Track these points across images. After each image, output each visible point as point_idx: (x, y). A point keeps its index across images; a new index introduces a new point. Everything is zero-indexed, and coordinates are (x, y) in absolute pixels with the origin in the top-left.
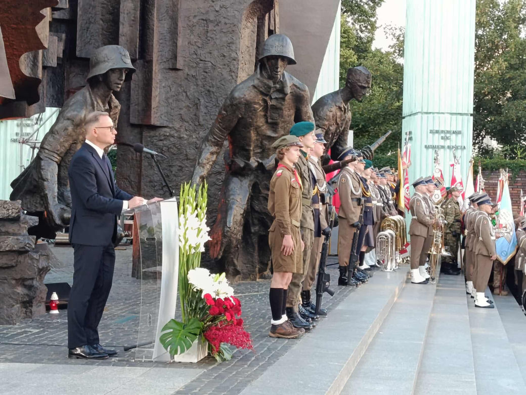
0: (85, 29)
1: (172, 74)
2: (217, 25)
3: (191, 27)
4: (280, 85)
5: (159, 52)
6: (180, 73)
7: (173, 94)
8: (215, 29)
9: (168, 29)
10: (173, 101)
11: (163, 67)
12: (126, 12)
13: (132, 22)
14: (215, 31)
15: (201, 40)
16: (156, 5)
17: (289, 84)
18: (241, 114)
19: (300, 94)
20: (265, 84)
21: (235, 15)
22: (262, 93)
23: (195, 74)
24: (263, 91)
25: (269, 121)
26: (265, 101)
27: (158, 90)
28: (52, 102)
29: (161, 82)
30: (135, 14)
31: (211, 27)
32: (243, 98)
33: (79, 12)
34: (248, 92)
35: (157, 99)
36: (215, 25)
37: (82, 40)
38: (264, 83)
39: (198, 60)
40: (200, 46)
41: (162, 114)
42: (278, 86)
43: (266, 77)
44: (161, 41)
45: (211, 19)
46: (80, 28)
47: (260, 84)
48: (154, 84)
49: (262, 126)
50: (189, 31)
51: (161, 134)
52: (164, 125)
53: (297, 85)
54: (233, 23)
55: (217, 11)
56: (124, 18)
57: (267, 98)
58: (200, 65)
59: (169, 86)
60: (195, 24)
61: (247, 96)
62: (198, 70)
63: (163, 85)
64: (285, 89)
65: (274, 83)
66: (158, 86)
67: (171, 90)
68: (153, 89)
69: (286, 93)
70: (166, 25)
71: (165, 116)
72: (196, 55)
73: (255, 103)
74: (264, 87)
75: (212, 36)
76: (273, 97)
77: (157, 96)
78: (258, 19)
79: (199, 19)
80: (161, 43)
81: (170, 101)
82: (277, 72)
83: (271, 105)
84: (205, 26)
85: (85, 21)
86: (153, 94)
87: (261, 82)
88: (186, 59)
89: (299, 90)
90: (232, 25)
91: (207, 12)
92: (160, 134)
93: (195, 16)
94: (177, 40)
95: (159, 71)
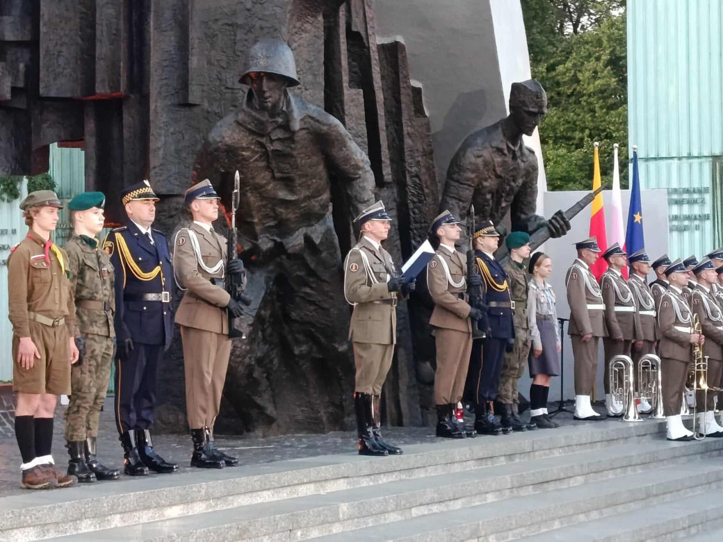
0: (54, 54)
1: (184, 112)
2: (250, 31)
3: (210, 37)
4: (283, 118)
5: (162, 79)
6: (196, 110)
7: (187, 144)
8: (246, 37)
9: (177, 43)
10: (188, 154)
11: (169, 103)
12: (104, 23)
13: (113, 37)
14: (246, 40)
15: (227, 56)
16: (152, 8)
17: (297, 115)
18: (224, 167)
19: (321, 130)
20: (255, 118)
21: (275, 14)
22: (252, 132)
23: (219, 111)
24: (253, 129)
25: (278, 175)
26: (262, 145)
27: (163, 138)
28: (15, 167)
29: (167, 126)
30: (118, 24)
31: (240, 35)
32: (221, 142)
33: (43, 29)
34: (229, 132)
35: (161, 152)
36: (245, 32)
37: (50, 70)
38: (252, 116)
39: (223, 88)
40: (225, 66)
41: (171, 176)
42: (280, 120)
43: (257, 107)
44: (164, 64)
45: (239, 23)
46: (44, 53)
47: (246, 119)
48: (153, 130)
49: (268, 184)
50: (208, 45)
51: (171, 206)
52: (175, 193)
53: (315, 115)
54: (273, 26)
55: (248, 10)
56: (102, 32)
57: (263, 140)
58: (227, 95)
59: (181, 132)
60: (217, 32)
61: (227, 139)
62: (224, 104)
63: (172, 130)
64: (292, 124)
65: (272, 115)
66: (163, 132)
67: (183, 138)
68: (151, 137)
69: (292, 129)
70: (173, 38)
71: (176, 179)
72: (220, 80)
73: (244, 149)
74: (253, 123)
75: (242, 49)
76: (273, 138)
77: (159, 148)
78: (324, 17)
79: (223, 25)
80: (167, 66)
81: (184, 155)
82: (266, 98)
83: (273, 151)
84: (231, 35)
85: (54, 42)
86: (152, 146)
87: (250, 115)
88: (205, 88)
89: (317, 124)
90: (271, 30)
91: (234, 13)
92: (169, 207)
93: (216, 20)
94: (188, 59)
95: (163, 109)
